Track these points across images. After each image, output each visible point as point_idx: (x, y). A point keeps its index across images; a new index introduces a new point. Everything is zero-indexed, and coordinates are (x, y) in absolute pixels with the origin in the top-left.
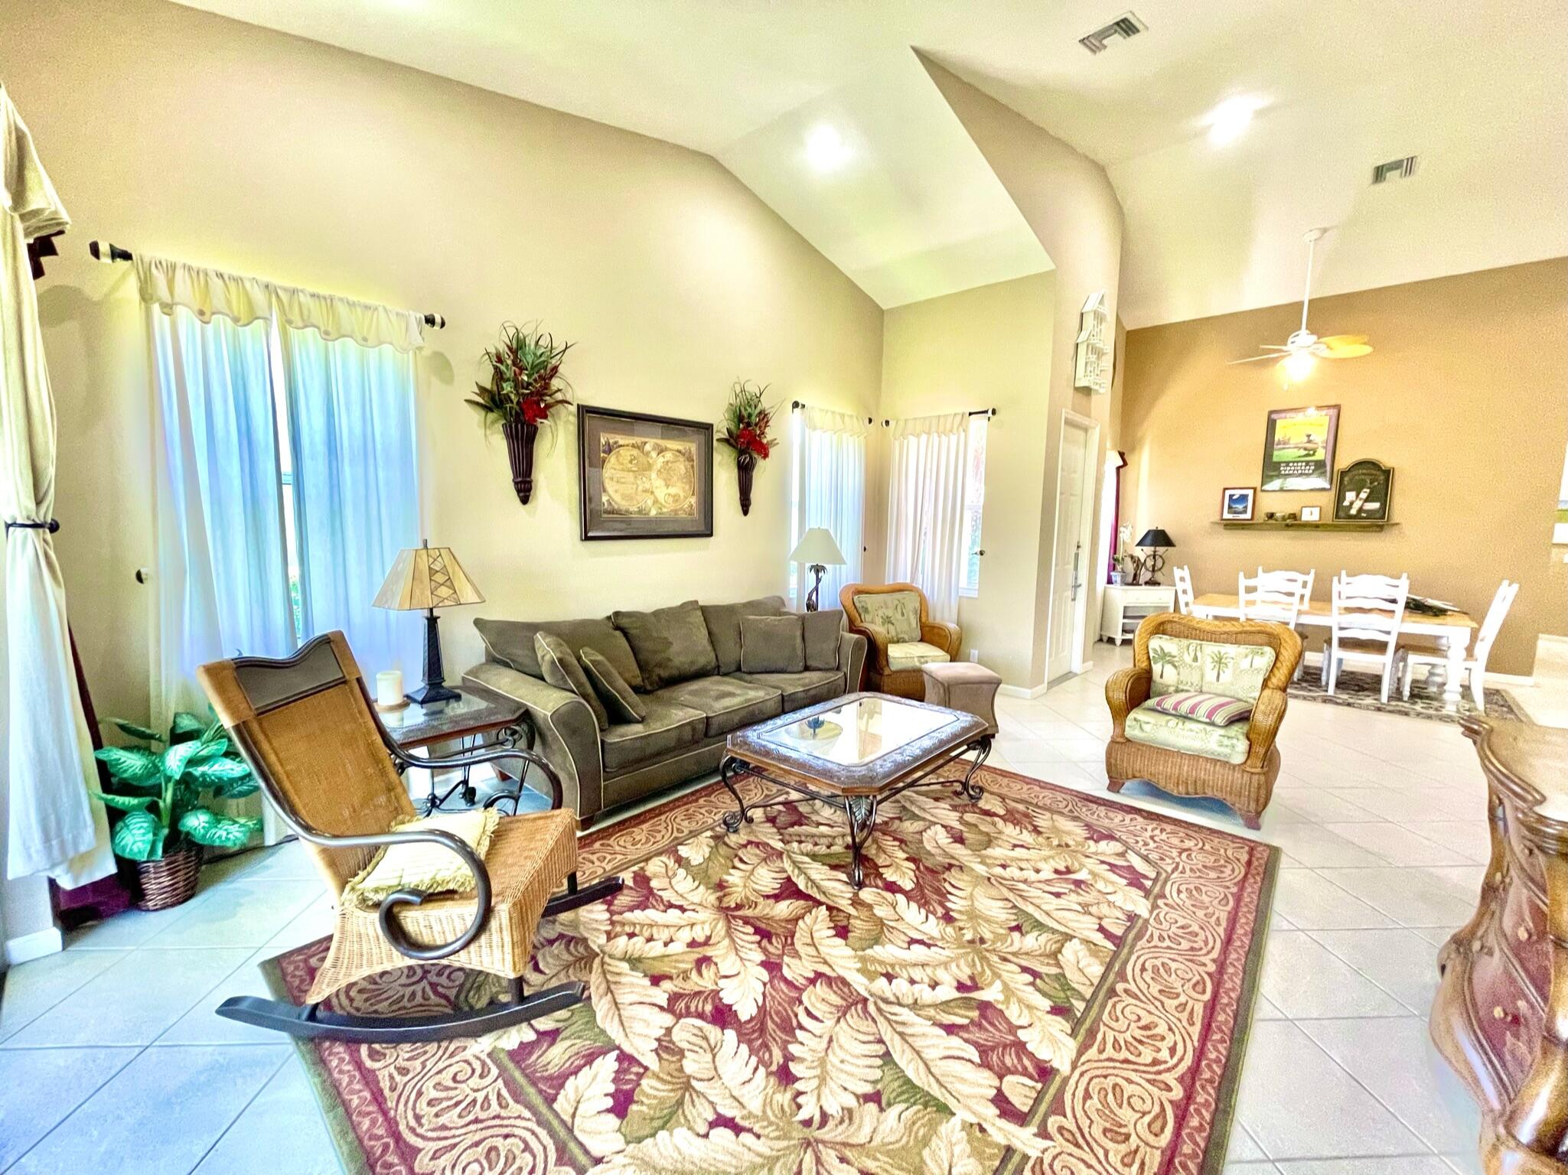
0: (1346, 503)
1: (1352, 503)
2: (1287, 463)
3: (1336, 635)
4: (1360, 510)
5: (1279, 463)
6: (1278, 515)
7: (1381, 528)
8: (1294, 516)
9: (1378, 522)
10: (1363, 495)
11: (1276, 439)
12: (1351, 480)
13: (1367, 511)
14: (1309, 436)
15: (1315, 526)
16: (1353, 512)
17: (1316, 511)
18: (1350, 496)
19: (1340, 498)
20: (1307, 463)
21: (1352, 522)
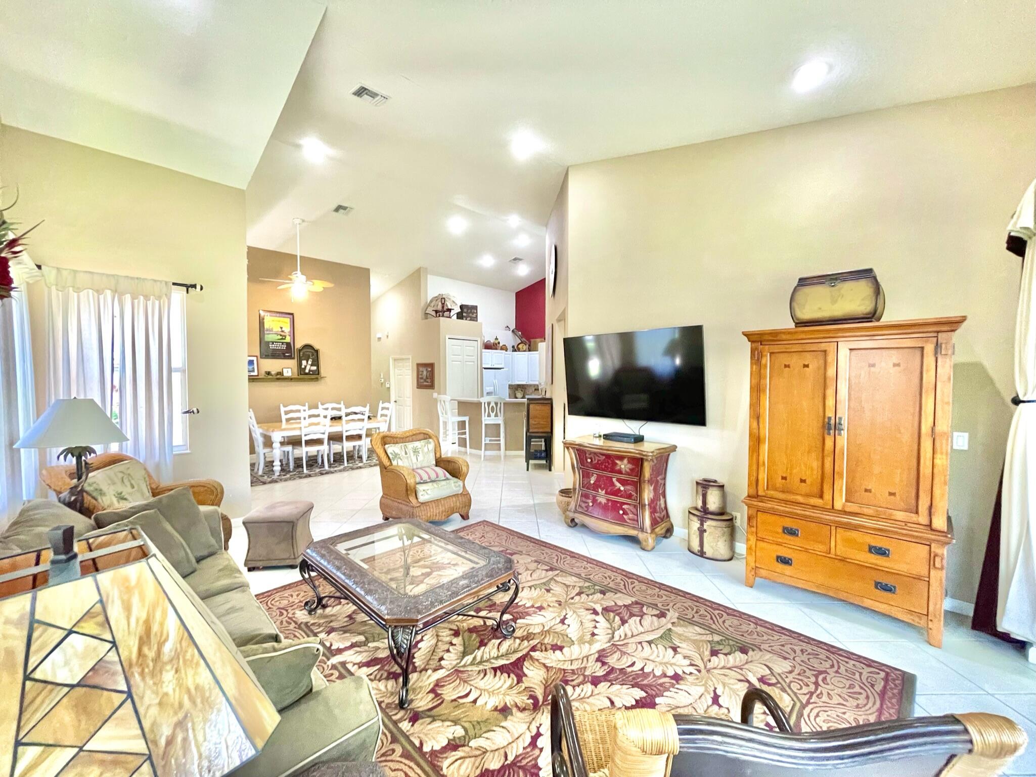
0: (303, 367)
1: (306, 367)
2: (273, 343)
3: (304, 439)
4: (310, 371)
5: (269, 342)
6: (273, 373)
7: (317, 379)
8: (281, 373)
9: (315, 376)
10: (310, 362)
11: (266, 327)
12: (304, 354)
13: (312, 371)
14: (281, 328)
15: (290, 379)
16: (307, 371)
17: (290, 370)
18: (304, 362)
19: (300, 364)
20: (283, 343)
21: (306, 377)
